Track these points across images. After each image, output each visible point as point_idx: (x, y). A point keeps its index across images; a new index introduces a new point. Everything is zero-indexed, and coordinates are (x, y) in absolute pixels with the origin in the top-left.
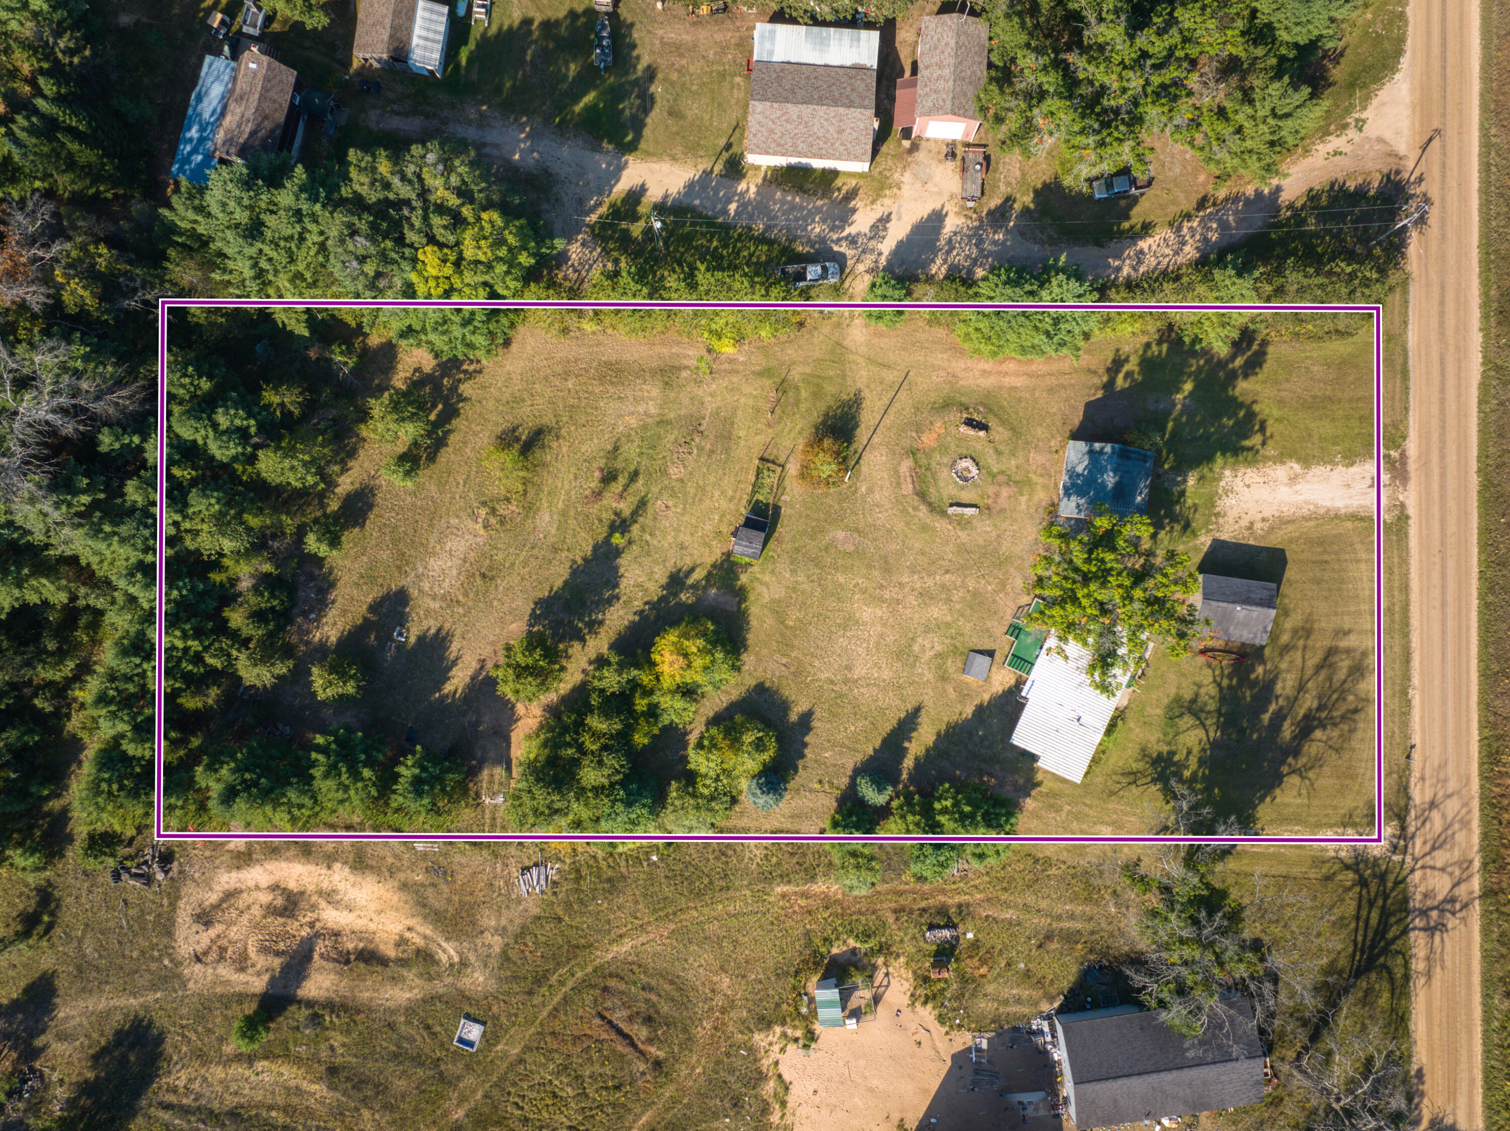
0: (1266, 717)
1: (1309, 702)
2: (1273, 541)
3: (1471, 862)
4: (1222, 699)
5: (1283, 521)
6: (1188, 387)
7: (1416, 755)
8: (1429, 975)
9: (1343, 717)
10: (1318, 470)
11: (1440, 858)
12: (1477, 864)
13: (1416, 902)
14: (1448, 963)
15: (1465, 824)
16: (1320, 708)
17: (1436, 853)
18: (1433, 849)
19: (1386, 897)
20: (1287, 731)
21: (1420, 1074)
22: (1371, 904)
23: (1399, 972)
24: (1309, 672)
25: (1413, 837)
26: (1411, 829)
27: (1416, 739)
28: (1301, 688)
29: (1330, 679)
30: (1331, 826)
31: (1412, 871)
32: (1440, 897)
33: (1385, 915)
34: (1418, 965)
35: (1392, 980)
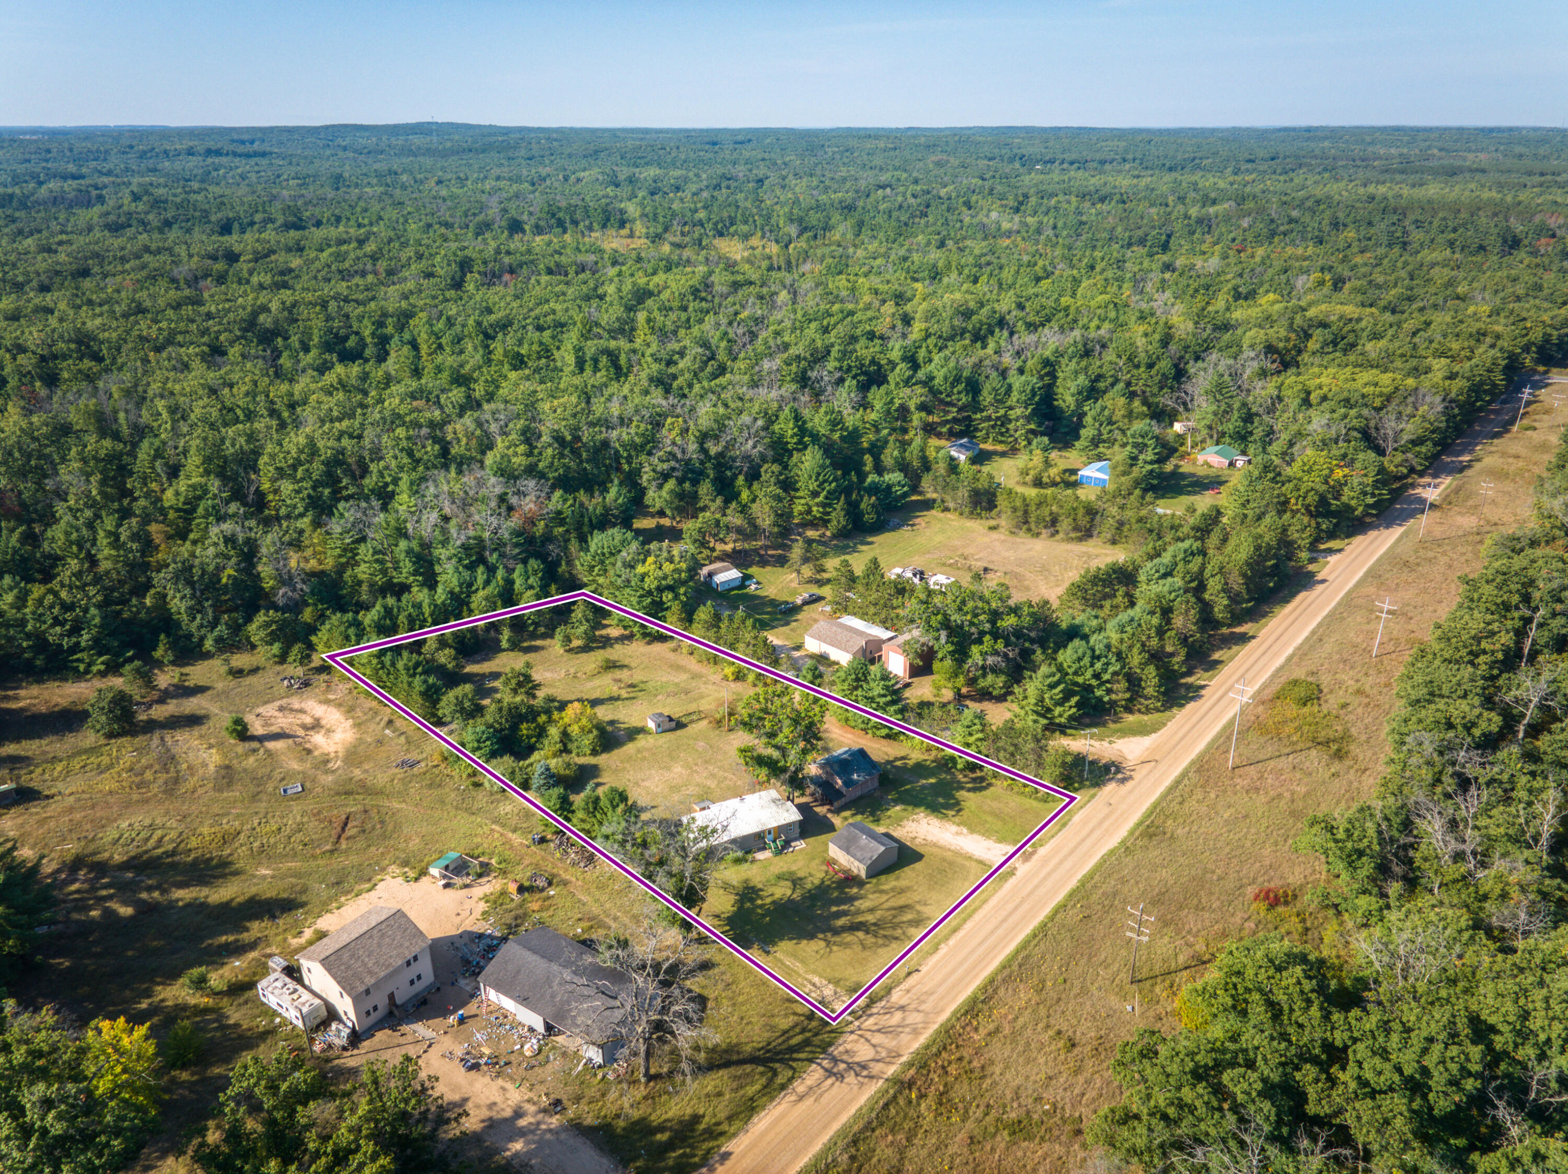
0: (834, 909)
1: (870, 918)
2: (921, 850)
3: (899, 1056)
4: (818, 887)
5: (935, 845)
6: (932, 781)
7: (915, 977)
8: (801, 1098)
9: (885, 936)
10: (976, 837)
11: (877, 1039)
12: (904, 1059)
13: (836, 1051)
14: (823, 1100)
15: (916, 1032)
16: (875, 924)
17: (878, 1035)
18: (879, 1031)
19: (816, 1035)
20: (841, 922)
21: (726, 1156)
22: (803, 1031)
23: (780, 1080)
24: (885, 906)
25: (871, 1015)
26: (875, 1010)
27: (924, 969)
28: (871, 910)
29: (895, 917)
30: (821, 976)
31: (852, 1032)
32: (857, 1059)
33: (807, 1043)
34: (800, 1087)
35: (771, 1080)
